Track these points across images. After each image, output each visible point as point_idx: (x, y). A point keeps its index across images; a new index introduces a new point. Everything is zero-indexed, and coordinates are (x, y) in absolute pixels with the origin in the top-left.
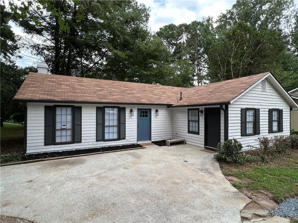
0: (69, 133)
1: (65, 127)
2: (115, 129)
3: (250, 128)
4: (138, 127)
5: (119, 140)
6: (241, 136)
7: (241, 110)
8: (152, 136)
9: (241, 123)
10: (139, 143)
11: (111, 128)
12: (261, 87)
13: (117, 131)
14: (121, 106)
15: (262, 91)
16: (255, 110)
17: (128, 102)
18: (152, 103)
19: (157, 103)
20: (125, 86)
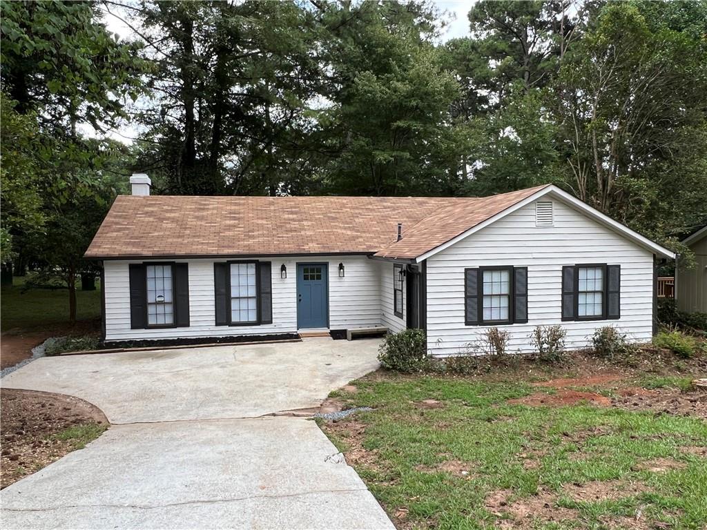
0: (169, 309)
1: (161, 299)
2: (253, 304)
3: (495, 308)
4: (300, 300)
5: (259, 325)
6: (466, 325)
7: (464, 271)
8: (331, 318)
9: (466, 298)
10: (301, 331)
11: (244, 302)
12: (533, 219)
13: (255, 308)
14: (261, 259)
15: (537, 227)
16: (512, 270)
17: (273, 252)
18: (327, 251)
19: (338, 251)
20: (293, 210)
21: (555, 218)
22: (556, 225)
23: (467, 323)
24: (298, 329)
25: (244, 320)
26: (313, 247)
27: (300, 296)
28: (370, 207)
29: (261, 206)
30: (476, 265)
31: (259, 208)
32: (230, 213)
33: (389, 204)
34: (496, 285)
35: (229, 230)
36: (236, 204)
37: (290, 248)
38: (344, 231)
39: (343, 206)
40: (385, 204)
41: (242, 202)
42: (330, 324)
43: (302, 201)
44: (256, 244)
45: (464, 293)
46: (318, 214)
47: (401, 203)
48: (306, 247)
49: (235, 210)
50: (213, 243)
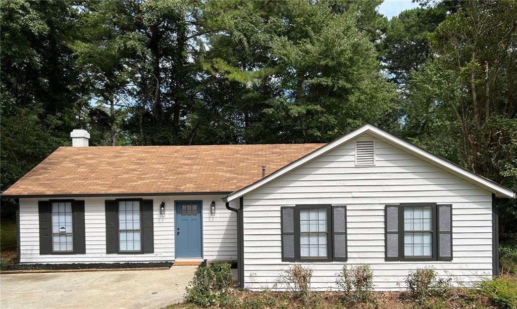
0: (70, 239)
1: (64, 230)
2: (137, 236)
3: (313, 246)
4: (178, 233)
5: (143, 253)
6: (283, 261)
7: (280, 210)
8: (204, 249)
9: (283, 234)
10: (178, 260)
11: (130, 235)
12: (352, 158)
13: (139, 239)
14: (144, 198)
15: (357, 167)
16: (329, 210)
17: (152, 191)
18: (200, 191)
19: (208, 191)
20: (192, 156)
21: (376, 158)
22: (377, 164)
23: (283, 259)
24: (176, 258)
25: (130, 249)
26: (189, 187)
27: (178, 229)
28: (260, 153)
29: (167, 154)
30: (293, 203)
31: (164, 155)
32: (138, 160)
33: (278, 150)
34: (313, 223)
35: (127, 173)
36: (147, 152)
37: (170, 188)
38: (224, 174)
39: (237, 152)
40: (275, 150)
41: (154, 150)
42: (204, 254)
43: (204, 148)
44: (141, 186)
45: (280, 230)
46: (210, 160)
47: (290, 149)
48: (183, 188)
49: (143, 157)
50: (107, 184)
